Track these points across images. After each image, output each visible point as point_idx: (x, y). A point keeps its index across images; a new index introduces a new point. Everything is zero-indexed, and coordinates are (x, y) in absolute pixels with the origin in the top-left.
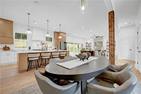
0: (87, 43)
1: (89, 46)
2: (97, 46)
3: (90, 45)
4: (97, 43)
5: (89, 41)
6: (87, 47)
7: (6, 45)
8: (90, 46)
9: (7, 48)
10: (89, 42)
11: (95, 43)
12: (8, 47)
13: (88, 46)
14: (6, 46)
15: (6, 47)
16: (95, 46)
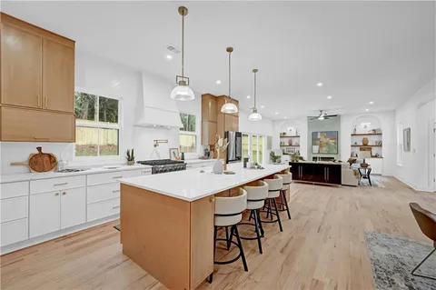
0: (283, 136)
1: (290, 145)
2: (321, 146)
3: (295, 141)
4: (319, 137)
5: (289, 128)
6: (285, 148)
7: (39, 145)
8: (294, 144)
9: (47, 158)
10: (291, 131)
11: (314, 134)
12: (50, 156)
13: (287, 144)
14: (39, 149)
15: (41, 154)
16: (314, 144)
